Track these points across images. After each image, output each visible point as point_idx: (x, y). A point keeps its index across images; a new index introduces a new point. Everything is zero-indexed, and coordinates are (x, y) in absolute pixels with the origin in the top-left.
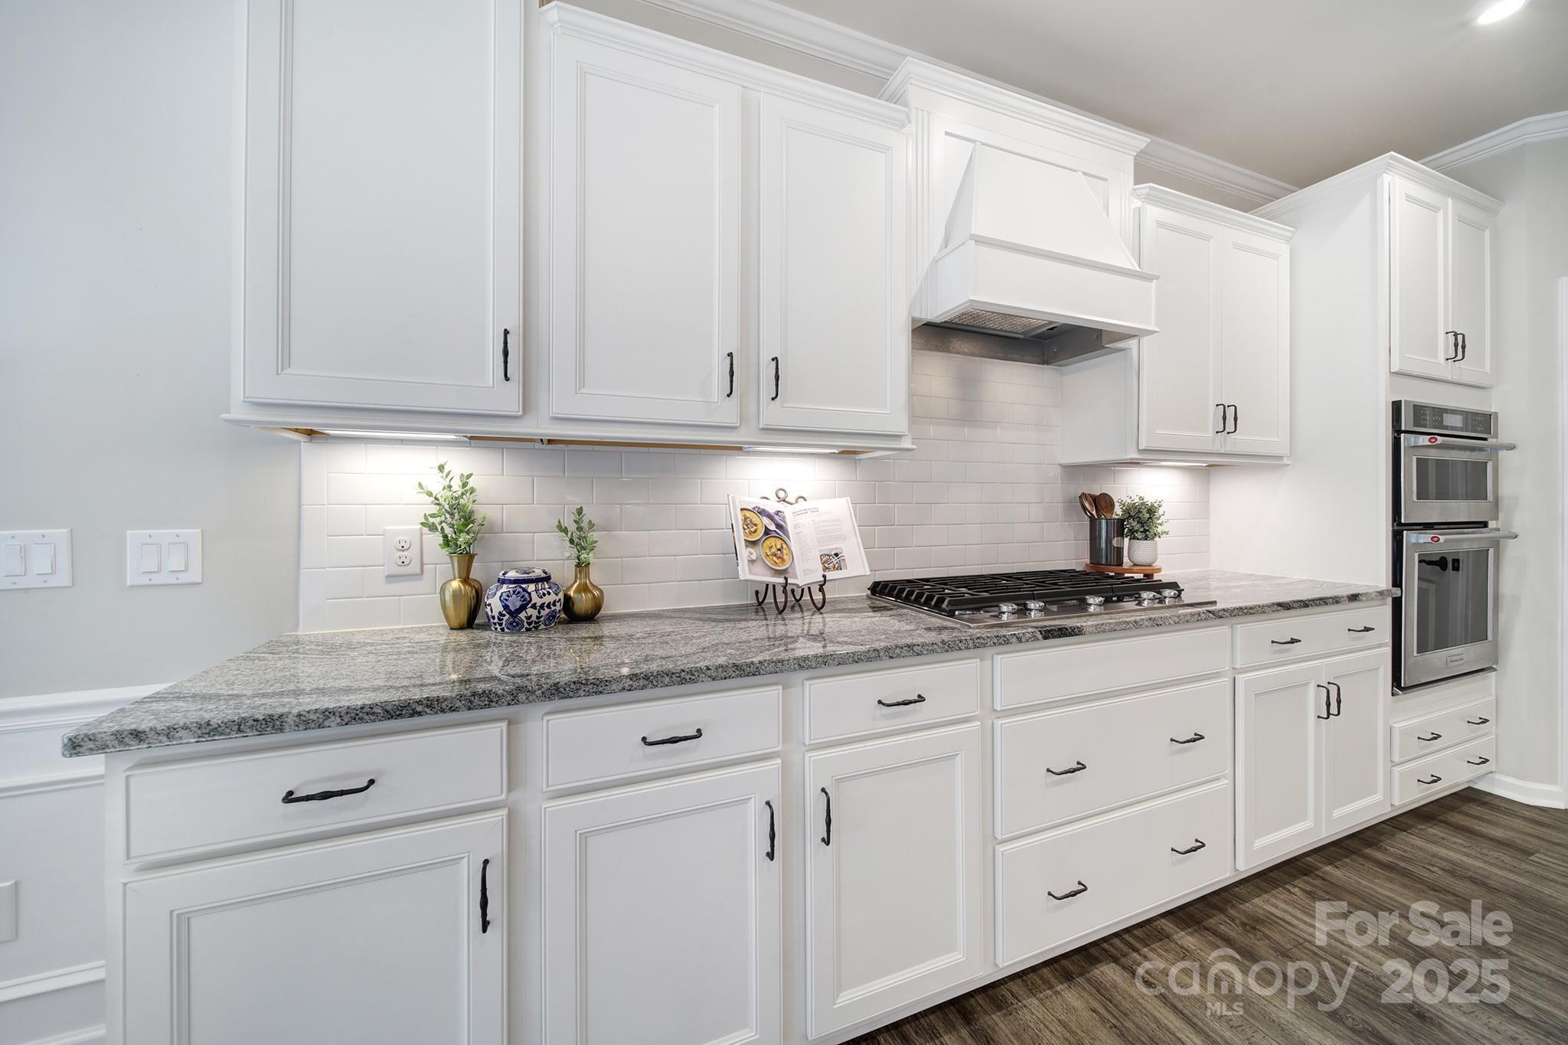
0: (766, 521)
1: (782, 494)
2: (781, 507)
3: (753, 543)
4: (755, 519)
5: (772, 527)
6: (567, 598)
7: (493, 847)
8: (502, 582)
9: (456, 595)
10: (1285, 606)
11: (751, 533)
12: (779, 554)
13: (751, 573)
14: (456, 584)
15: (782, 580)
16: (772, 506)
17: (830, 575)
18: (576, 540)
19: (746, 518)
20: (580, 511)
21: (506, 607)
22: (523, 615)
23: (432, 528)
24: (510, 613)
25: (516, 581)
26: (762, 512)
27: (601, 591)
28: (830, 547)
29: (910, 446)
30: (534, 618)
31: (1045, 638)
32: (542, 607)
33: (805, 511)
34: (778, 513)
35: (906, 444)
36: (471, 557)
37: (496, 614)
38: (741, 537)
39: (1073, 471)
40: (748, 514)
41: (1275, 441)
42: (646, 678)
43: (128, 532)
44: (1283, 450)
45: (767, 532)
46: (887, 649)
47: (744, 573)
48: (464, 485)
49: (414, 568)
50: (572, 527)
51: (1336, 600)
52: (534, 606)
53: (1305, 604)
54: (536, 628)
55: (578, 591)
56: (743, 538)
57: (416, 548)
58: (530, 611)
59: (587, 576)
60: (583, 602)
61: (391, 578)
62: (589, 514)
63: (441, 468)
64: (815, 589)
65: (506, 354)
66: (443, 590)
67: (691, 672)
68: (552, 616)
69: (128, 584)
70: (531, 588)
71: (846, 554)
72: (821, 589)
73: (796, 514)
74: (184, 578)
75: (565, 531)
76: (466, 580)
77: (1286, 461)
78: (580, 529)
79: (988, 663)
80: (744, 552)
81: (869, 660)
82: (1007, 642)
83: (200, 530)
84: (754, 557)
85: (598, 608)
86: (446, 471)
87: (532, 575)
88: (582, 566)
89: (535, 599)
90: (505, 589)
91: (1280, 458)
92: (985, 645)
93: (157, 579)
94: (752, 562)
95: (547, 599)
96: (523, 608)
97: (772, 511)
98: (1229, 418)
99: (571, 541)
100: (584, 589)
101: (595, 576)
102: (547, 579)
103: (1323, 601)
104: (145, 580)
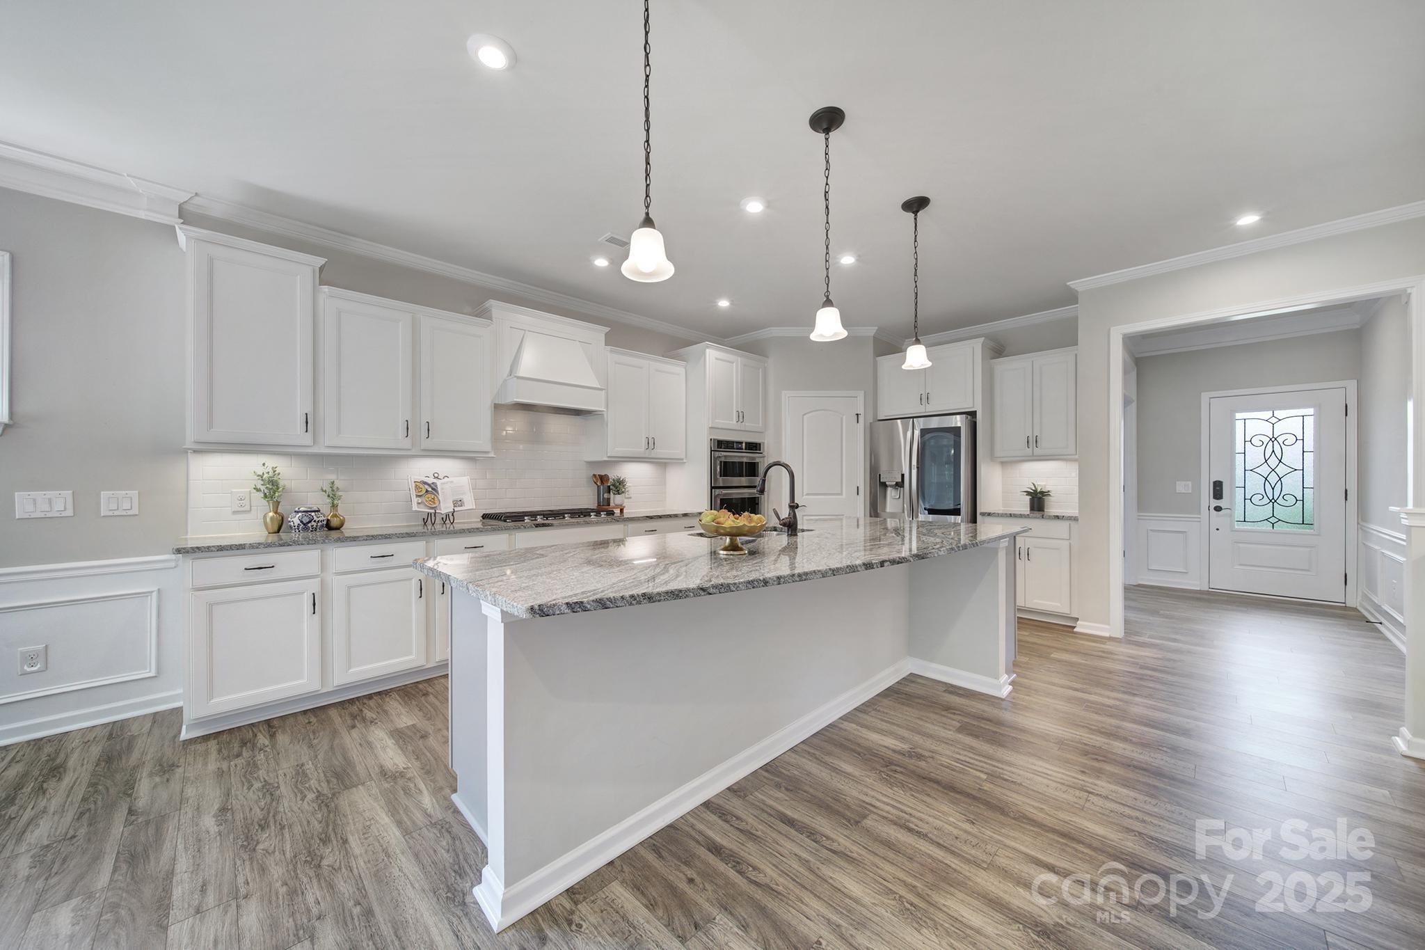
0: (426, 486)
1: (436, 475)
2: (435, 481)
3: (420, 496)
4: (421, 486)
5: (430, 489)
6: (328, 520)
7: (316, 589)
8: (297, 512)
9: (272, 518)
10: (651, 518)
11: (419, 492)
12: (433, 500)
13: (418, 508)
14: (271, 514)
15: (434, 511)
16: (430, 480)
17: (456, 509)
18: (331, 495)
19: (416, 485)
20: (333, 483)
21: (302, 522)
22: (309, 525)
23: (258, 490)
24: (304, 524)
25: (304, 512)
26: (425, 483)
27: (344, 518)
28: (458, 497)
29: (493, 456)
30: (315, 526)
31: (536, 527)
32: (318, 521)
33: (447, 483)
34: (433, 483)
35: (492, 455)
36: (278, 503)
37: (296, 525)
38: (413, 493)
39: (591, 464)
40: (418, 484)
41: (678, 452)
42: (372, 536)
43: (102, 493)
44: (683, 456)
45: (427, 491)
46: (468, 529)
47: (415, 507)
48: (274, 471)
49: (247, 508)
50: (329, 490)
51: (676, 516)
52: (315, 521)
53: (660, 517)
54: (316, 530)
55: (332, 516)
56: (415, 494)
57: (248, 498)
58: (313, 523)
59: (337, 511)
60: (335, 522)
61: (235, 513)
62: (337, 484)
63: (264, 464)
64: (451, 515)
65: (307, 423)
66: (265, 517)
67: (389, 535)
68: (322, 526)
69: (102, 515)
70: (313, 514)
71: (465, 500)
72: (453, 515)
73: (442, 484)
74: (130, 513)
75: (325, 491)
76: (276, 513)
77: (685, 461)
78: (333, 490)
79: (513, 536)
80: (415, 500)
81: (460, 533)
82: (519, 528)
83: (137, 492)
84: (420, 501)
85: (342, 525)
86: (266, 466)
87: (313, 509)
88: (334, 506)
89: (315, 518)
90: (300, 514)
91: (682, 459)
92: (510, 529)
93: (116, 513)
94: (419, 503)
95: (320, 519)
96: (310, 522)
97: (430, 482)
98: (651, 443)
99: (329, 496)
100: (335, 516)
101: (340, 512)
102: (319, 511)
103: (670, 516)
104: (111, 513)
